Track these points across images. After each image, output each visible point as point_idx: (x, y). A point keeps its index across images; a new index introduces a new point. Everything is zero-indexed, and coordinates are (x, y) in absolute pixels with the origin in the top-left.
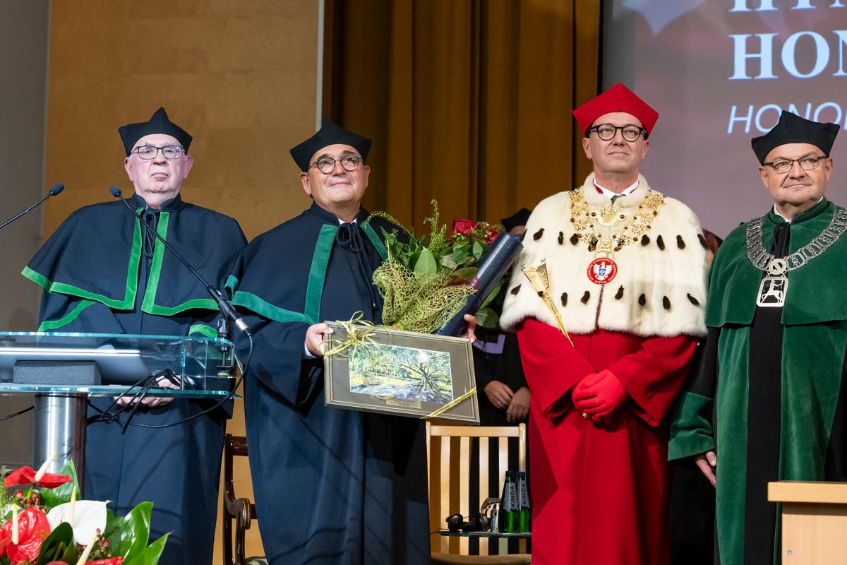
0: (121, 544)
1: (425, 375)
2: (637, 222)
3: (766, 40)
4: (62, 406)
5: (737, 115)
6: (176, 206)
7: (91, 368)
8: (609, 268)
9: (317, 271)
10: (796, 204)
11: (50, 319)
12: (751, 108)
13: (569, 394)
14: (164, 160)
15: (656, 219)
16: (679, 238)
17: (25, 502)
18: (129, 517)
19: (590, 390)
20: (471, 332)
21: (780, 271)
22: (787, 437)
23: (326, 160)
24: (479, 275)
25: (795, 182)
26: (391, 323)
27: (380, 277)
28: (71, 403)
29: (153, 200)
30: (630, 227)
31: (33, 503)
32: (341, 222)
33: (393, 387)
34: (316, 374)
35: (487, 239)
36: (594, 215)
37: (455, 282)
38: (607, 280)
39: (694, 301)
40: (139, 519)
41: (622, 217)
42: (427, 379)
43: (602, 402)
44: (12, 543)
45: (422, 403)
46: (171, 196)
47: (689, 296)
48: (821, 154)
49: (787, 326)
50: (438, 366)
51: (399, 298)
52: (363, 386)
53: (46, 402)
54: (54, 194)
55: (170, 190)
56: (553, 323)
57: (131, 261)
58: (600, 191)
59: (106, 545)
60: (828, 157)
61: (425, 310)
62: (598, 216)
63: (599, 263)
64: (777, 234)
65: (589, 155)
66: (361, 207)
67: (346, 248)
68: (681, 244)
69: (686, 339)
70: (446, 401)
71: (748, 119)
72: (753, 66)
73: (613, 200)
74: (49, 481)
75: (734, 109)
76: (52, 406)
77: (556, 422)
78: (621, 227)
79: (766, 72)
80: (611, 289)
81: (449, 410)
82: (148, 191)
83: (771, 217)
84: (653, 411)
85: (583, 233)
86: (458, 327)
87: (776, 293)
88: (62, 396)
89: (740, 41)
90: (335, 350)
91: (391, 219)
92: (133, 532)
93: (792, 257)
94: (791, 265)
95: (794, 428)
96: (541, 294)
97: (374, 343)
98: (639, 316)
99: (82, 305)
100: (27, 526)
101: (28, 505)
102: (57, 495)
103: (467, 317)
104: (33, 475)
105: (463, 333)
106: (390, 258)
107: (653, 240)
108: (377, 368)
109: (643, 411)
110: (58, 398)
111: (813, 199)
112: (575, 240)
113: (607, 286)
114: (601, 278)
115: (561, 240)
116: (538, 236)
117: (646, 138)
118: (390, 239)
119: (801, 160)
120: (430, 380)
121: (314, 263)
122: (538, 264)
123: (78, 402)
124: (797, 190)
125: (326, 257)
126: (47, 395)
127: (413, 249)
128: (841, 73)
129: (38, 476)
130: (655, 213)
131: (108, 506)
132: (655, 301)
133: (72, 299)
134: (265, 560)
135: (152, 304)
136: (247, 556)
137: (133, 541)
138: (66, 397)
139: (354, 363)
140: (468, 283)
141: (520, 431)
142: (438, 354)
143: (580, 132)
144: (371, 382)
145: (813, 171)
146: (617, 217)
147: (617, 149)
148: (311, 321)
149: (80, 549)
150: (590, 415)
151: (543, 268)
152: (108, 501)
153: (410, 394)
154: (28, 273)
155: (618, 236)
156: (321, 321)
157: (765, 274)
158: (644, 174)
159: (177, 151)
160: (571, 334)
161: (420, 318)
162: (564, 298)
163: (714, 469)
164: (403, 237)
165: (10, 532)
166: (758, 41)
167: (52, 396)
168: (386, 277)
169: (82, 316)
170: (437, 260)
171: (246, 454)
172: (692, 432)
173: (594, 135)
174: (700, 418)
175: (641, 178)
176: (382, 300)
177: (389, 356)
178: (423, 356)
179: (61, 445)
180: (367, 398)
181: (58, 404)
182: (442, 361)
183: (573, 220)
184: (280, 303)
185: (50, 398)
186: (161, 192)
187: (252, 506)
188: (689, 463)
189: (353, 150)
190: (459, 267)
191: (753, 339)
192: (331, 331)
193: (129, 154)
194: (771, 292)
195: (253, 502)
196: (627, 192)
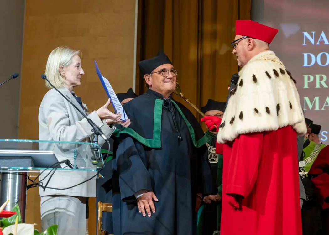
7: (30, 160)
28: (19, 177)
32: (164, 98)
40: (51, 233)
54: (14, 78)
67: (167, 110)
76: (9, 178)
87: (214, 159)
102: (10, 222)
110: (13, 175)
123: (22, 177)
125: (160, 113)
126: (7, 173)
138: (16, 174)
152: (35, 224)
167: (10, 174)
179: (13, 198)
181: (13, 178)
185: (9, 174)
194: (212, 158)
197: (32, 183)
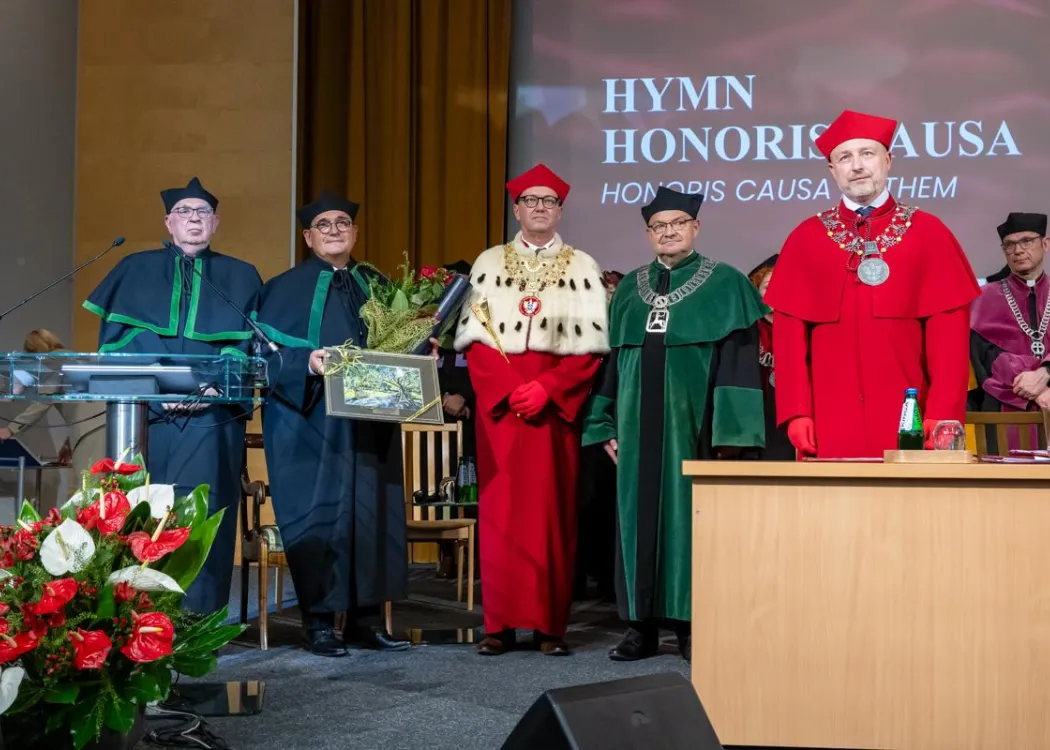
0: (185, 517)
1: (402, 387)
2: (556, 268)
3: (630, 134)
4: (128, 411)
5: (608, 190)
6: (207, 254)
7: (152, 381)
8: (535, 305)
9: (317, 306)
10: (671, 256)
11: (108, 342)
12: (619, 185)
13: (506, 400)
14: (198, 219)
15: (568, 267)
16: (586, 281)
17: (108, 486)
18: (190, 496)
19: (524, 395)
20: (435, 351)
21: (662, 305)
22: (669, 429)
23: (324, 222)
24: (440, 309)
25: (669, 239)
26: (374, 347)
27: (365, 312)
28: (136, 408)
29: (189, 250)
30: (550, 273)
31: (114, 487)
32: (336, 269)
33: (378, 398)
34: (318, 386)
35: (445, 282)
36: (523, 263)
37: (422, 316)
38: (534, 313)
39: (598, 328)
40: (199, 498)
41: (544, 265)
42: (403, 390)
43: (531, 406)
44: (100, 518)
45: (401, 411)
46: (203, 247)
47: (594, 324)
48: (689, 217)
49: (669, 347)
50: (412, 379)
51: (379, 327)
52: (355, 399)
53: (116, 408)
54: (118, 245)
55: (203, 242)
56: (494, 346)
57: (174, 297)
58: (527, 245)
59: (174, 518)
60: (695, 218)
61: (400, 337)
62: (526, 264)
63: (528, 300)
64: (661, 278)
65: (518, 218)
66: (351, 257)
67: (339, 289)
68: (587, 285)
69: (593, 356)
70: (418, 408)
71: (617, 193)
72: (620, 153)
73: (537, 252)
74: (125, 469)
75: (606, 185)
76: (120, 410)
77: (496, 420)
78: (543, 273)
79: (630, 158)
80: (537, 320)
81: (421, 416)
82: (185, 242)
83: (655, 264)
84: (569, 411)
85: (515, 277)
86: (426, 349)
87: (660, 322)
88: (128, 403)
89: (610, 134)
90: (332, 371)
91: (372, 267)
92: (194, 507)
93: (672, 294)
94: (671, 301)
95: (674, 422)
96: (484, 324)
97: (360, 363)
98: (558, 339)
99: (135, 332)
100: (111, 505)
101: (110, 489)
103: (432, 340)
104: (113, 465)
105: (429, 353)
106: (373, 297)
107: (567, 282)
108: (365, 383)
109: (561, 410)
110: (125, 405)
111: (684, 251)
112: (509, 282)
113: (535, 318)
114: (530, 312)
115: (498, 283)
116: (481, 279)
117: (560, 205)
118: (373, 282)
119: (673, 223)
120: (406, 391)
121: (314, 301)
122: (481, 301)
123: (142, 408)
124: (671, 245)
125: (323, 296)
126: (116, 402)
127: (390, 290)
128: (684, 159)
129: (117, 466)
130: (568, 262)
131: (175, 488)
132: (569, 329)
133: (126, 327)
134: (277, 528)
135: (192, 331)
136: (262, 524)
137: (195, 514)
138: (131, 404)
139: (347, 380)
140: (431, 316)
141: (458, 427)
142: (411, 370)
143: (511, 200)
144: (361, 395)
145: (684, 231)
146: (541, 266)
147: (539, 214)
148: (313, 346)
149: (156, 523)
150: (523, 415)
151: (485, 305)
152: (174, 485)
153: (391, 404)
154: (87, 305)
155: (542, 280)
156: (321, 348)
157: (652, 307)
158: (560, 233)
159: (208, 212)
160: (507, 354)
161: (396, 343)
162: (502, 327)
163: (616, 451)
164: (382, 281)
165: (98, 510)
166: (624, 135)
168: (370, 311)
169: (135, 341)
170: (408, 298)
171: (262, 447)
172: (600, 425)
173: (522, 203)
174: (606, 414)
175: (557, 235)
176: (367, 329)
177: (374, 373)
178: (400, 372)
180: (357, 408)
181: (126, 409)
182: (414, 376)
183: (507, 268)
184: (289, 331)
185: (119, 404)
186: (196, 244)
187: (267, 487)
188: (599, 449)
189: (346, 215)
190: (425, 304)
191: (644, 356)
192: (328, 355)
193: (169, 212)
194: (656, 321)
195: (267, 483)
196: (547, 246)
197: (155, 416)
